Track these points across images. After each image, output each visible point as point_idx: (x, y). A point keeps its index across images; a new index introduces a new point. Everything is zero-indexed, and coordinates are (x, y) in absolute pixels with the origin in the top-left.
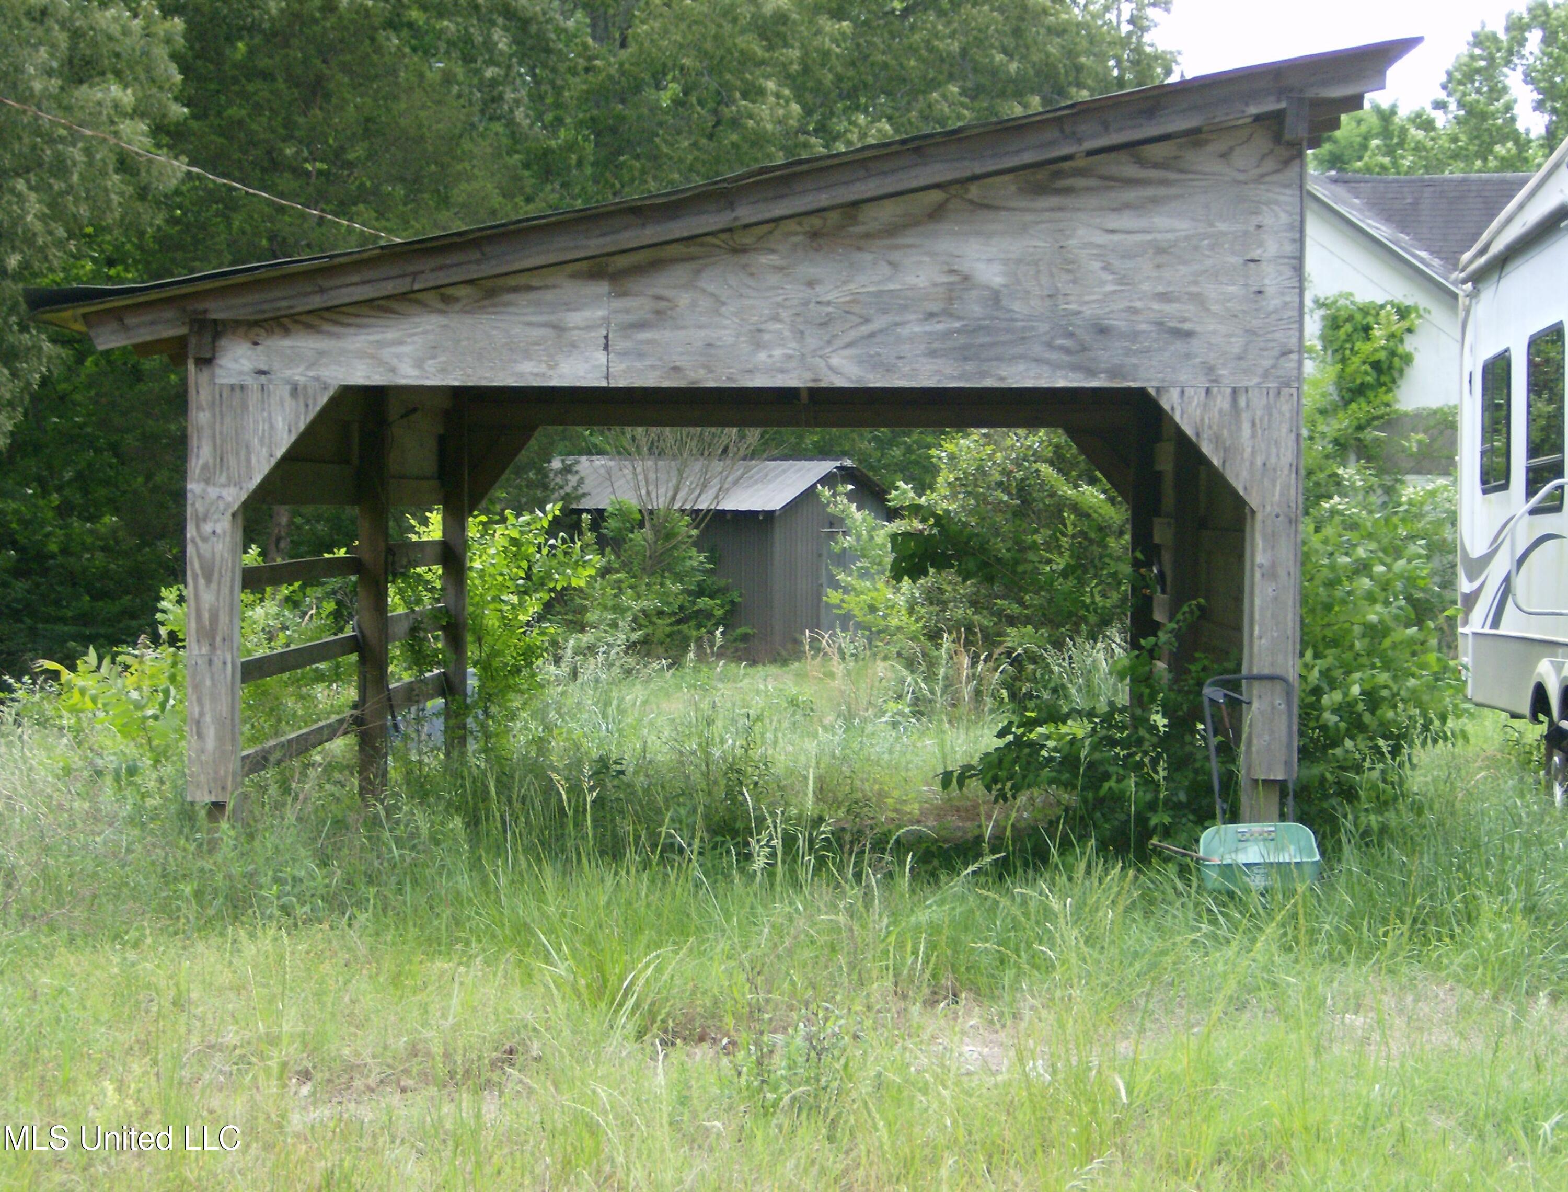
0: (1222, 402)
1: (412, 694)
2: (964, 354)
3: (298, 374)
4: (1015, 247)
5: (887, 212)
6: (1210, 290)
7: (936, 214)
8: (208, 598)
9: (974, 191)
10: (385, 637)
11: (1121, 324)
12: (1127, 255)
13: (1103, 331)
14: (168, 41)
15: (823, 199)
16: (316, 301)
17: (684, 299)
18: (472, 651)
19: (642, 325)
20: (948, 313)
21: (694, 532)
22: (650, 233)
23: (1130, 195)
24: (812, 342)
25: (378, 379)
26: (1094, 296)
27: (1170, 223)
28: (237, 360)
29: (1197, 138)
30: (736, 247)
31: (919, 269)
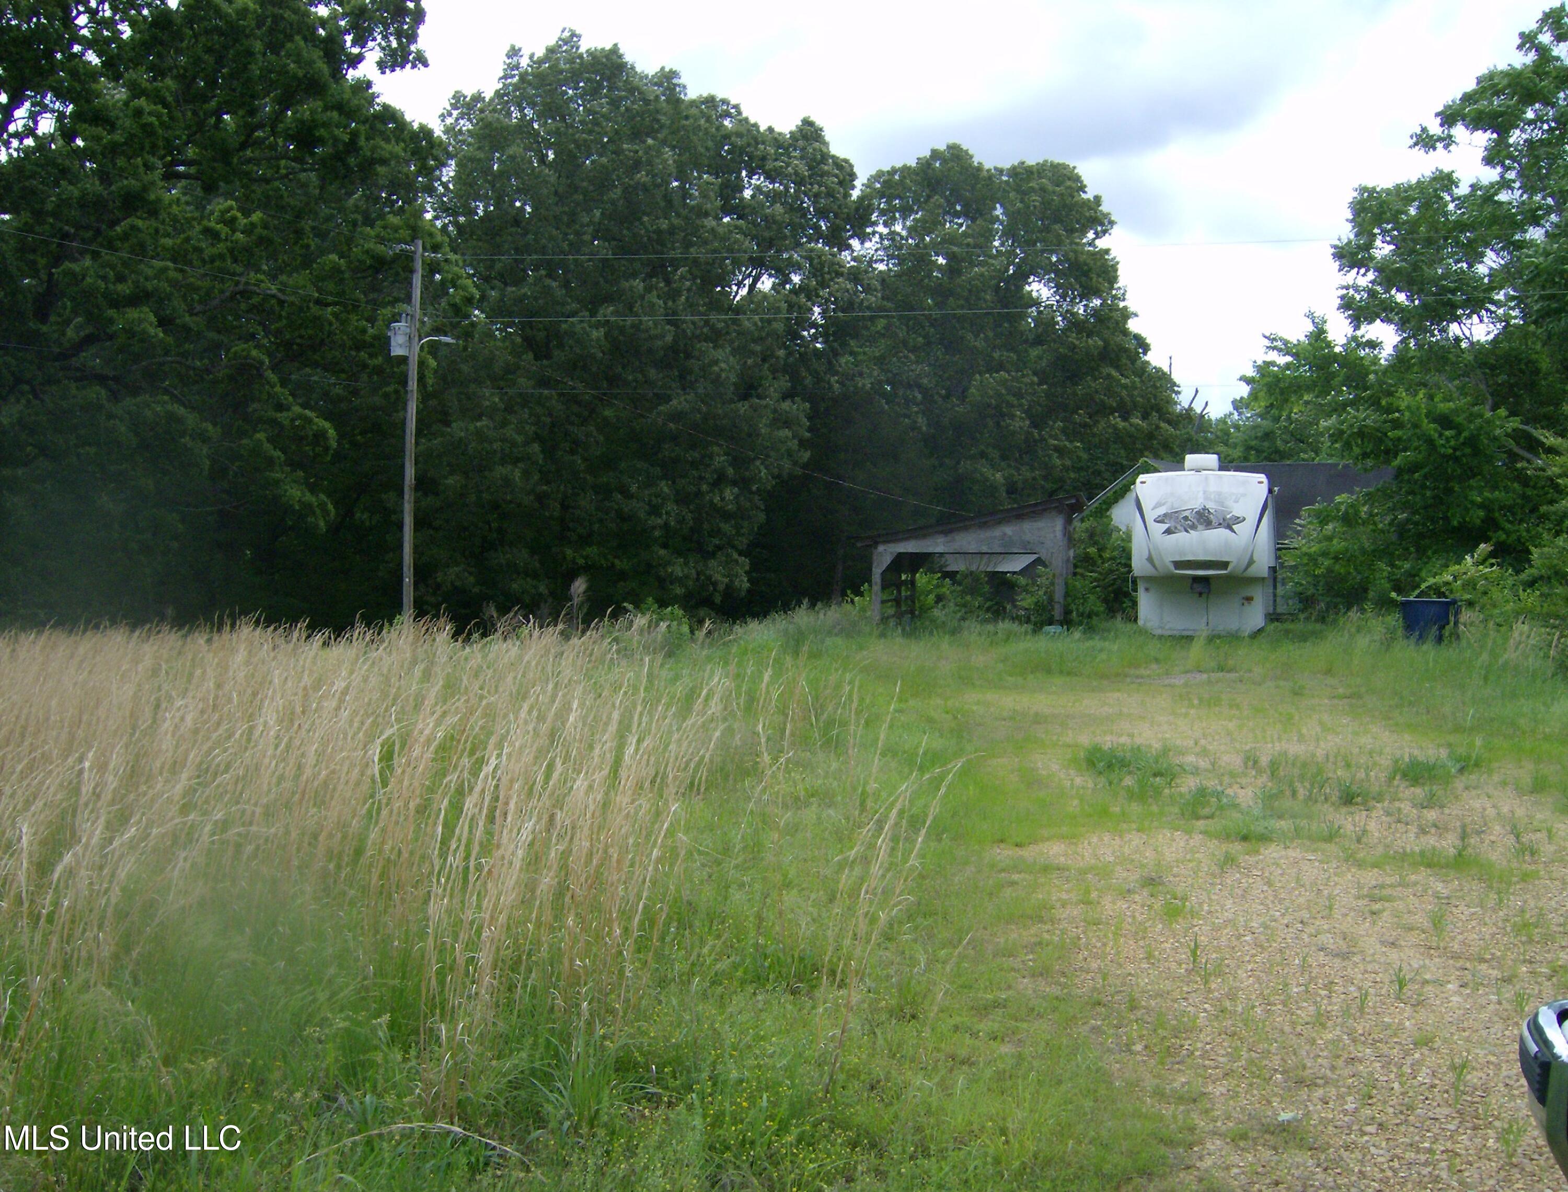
0: (1050, 555)
1: (906, 612)
2: (1004, 546)
3: (890, 551)
4: (1014, 528)
5: (992, 523)
6: (1048, 536)
8: (876, 588)
9: (1006, 519)
10: (901, 600)
11: (1032, 541)
12: (1033, 530)
13: (1029, 543)
15: (981, 521)
16: (895, 538)
17: (957, 537)
18: (917, 605)
19: (950, 542)
20: (1003, 539)
21: (987, 579)
22: (951, 526)
23: (1033, 519)
24: (979, 545)
25: (904, 551)
26: (1028, 537)
27: (1040, 524)
28: (881, 548)
29: (1045, 510)
30: (966, 528)
31: (997, 532)
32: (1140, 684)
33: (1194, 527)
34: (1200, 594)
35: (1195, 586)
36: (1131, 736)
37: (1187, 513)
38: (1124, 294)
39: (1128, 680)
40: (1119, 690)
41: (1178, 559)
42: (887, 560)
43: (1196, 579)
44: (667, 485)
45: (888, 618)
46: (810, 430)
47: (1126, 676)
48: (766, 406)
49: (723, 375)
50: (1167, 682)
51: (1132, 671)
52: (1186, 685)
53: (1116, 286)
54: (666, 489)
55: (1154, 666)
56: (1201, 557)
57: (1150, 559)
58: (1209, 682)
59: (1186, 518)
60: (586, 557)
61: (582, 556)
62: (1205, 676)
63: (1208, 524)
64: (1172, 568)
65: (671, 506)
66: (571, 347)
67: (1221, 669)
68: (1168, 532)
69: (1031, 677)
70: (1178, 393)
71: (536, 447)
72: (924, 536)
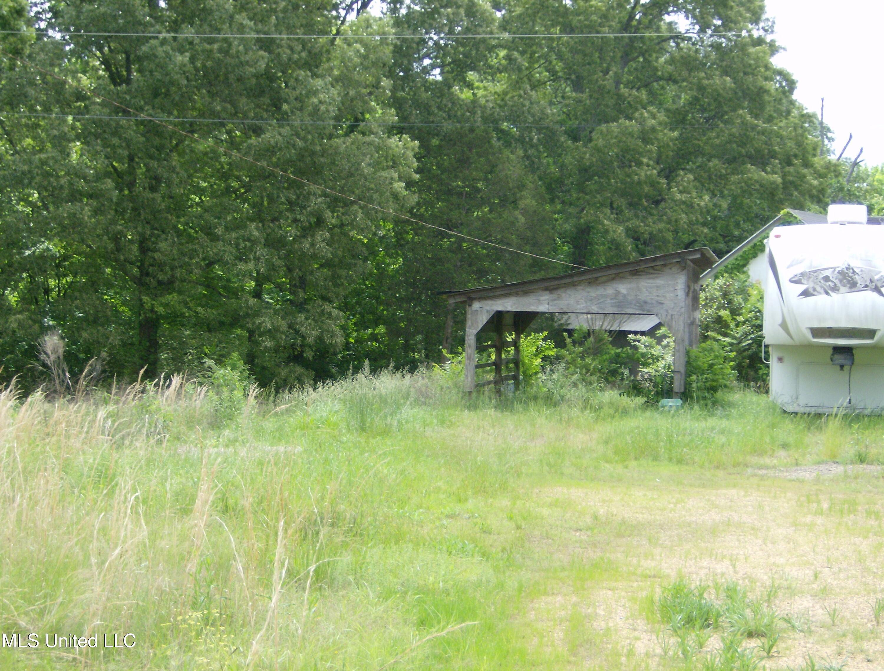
0: (669, 317)
1: (507, 378)
2: (618, 307)
3: (488, 308)
4: (629, 286)
5: (604, 279)
6: (668, 295)
7: (613, 279)
8: (469, 351)
9: (621, 275)
10: (501, 364)
11: (649, 301)
12: (651, 288)
13: (645, 302)
14: (413, 150)
15: (591, 276)
16: (492, 294)
17: (563, 295)
18: (522, 369)
19: (555, 300)
20: (615, 299)
21: (611, 339)
22: (557, 282)
23: (651, 276)
24: (589, 304)
25: (503, 309)
26: (644, 296)
27: (660, 282)
28: (476, 305)
29: (665, 265)
30: (574, 285)
31: (610, 290)
32: (762, 478)
33: (835, 289)
34: (842, 367)
35: (836, 356)
36: (733, 561)
37: (828, 273)
38: (772, 27)
39: (749, 470)
40: (734, 486)
41: (816, 325)
42: (483, 319)
43: (838, 350)
44: (257, 228)
45: (483, 385)
46: (418, 171)
47: (746, 465)
48: (369, 144)
49: (323, 108)
50: (794, 475)
51: (754, 460)
52: (817, 480)
53: (764, 17)
54: (256, 233)
55: (782, 453)
56: (844, 324)
57: (784, 325)
58: (846, 476)
59: (827, 279)
60: (166, 305)
61: (162, 304)
62: (840, 469)
63: (853, 285)
64: (809, 336)
65: (260, 251)
66: (151, 72)
67: (862, 459)
68: (806, 293)
69: (633, 463)
70: (830, 139)
71: (109, 183)
72: (526, 293)
